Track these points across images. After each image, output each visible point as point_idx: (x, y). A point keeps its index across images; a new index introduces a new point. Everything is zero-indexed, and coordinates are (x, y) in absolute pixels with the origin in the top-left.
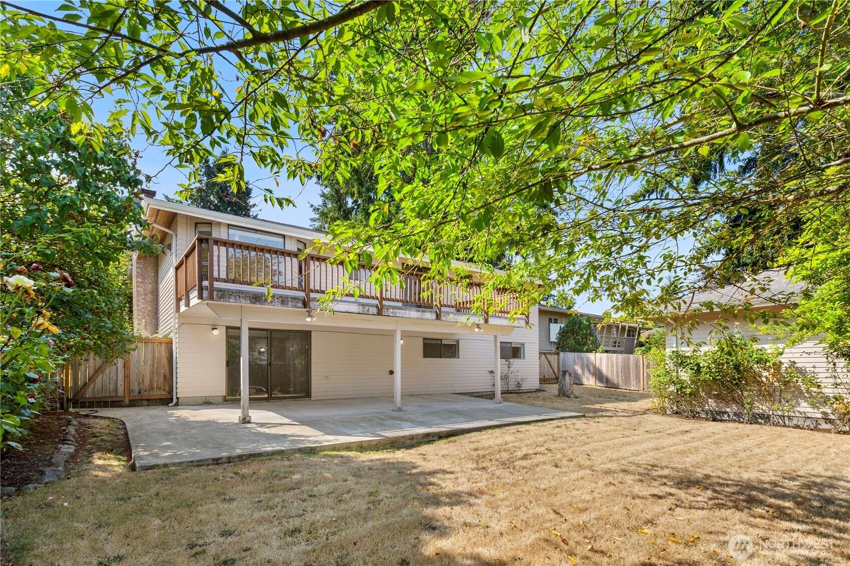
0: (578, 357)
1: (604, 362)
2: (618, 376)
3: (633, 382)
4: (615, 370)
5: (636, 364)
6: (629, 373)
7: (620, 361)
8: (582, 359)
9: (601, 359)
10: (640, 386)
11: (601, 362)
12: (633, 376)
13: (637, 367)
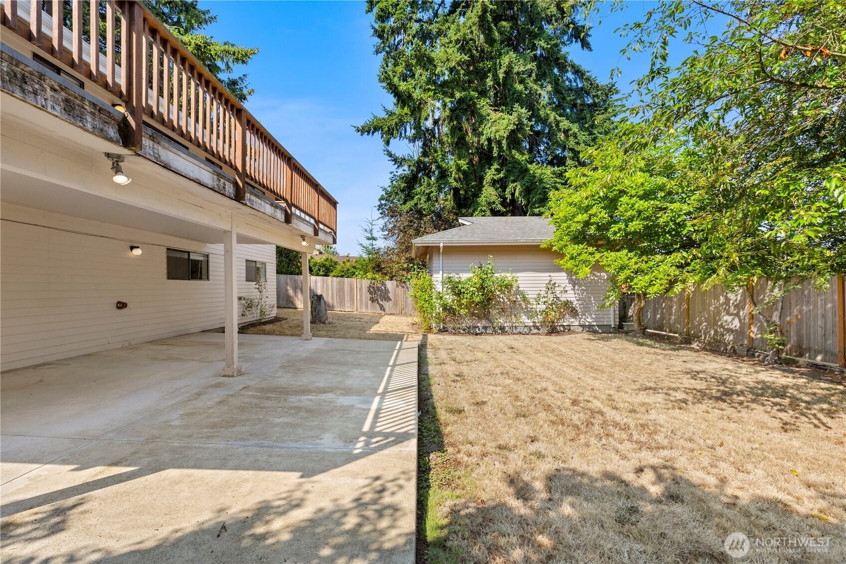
0: (291, 280)
1: (319, 285)
2: (333, 299)
3: (348, 304)
4: (330, 293)
5: (351, 286)
6: (344, 295)
7: (335, 284)
8: (295, 281)
9: (316, 282)
10: (353, 307)
11: (316, 285)
12: (347, 298)
13: (351, 289)
